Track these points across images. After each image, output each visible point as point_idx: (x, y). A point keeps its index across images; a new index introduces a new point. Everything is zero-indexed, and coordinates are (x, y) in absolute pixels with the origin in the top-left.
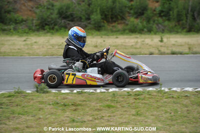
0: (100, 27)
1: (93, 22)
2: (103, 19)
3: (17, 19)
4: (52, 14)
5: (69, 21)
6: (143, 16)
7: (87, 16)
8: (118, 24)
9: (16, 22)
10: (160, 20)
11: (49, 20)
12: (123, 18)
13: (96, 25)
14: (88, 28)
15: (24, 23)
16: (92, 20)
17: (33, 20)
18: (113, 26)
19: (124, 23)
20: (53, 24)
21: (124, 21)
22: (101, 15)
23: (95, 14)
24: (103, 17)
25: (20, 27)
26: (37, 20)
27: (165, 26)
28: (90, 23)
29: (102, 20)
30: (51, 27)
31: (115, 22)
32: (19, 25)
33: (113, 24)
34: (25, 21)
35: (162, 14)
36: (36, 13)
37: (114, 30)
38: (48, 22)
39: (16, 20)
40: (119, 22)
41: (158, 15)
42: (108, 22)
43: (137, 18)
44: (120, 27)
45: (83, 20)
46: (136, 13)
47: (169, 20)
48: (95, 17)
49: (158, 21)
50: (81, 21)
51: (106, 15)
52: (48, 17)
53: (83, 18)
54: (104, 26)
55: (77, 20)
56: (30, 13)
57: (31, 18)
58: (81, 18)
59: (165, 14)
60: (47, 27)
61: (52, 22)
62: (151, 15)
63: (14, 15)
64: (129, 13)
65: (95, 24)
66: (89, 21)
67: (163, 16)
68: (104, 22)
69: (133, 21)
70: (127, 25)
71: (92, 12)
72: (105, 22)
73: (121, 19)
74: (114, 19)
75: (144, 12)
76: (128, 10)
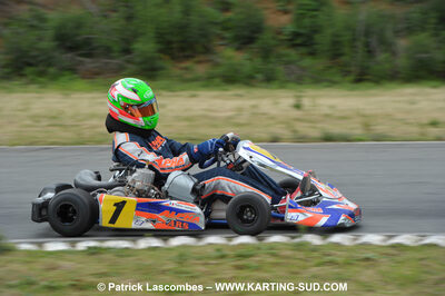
0: (155, 69)
1: (138, 60)
2: (160, 51)
4: (40, 39)
6: (252, 46)
8: (199, 62)
10: (293, 54)
11: (35, 53)
12: (207, 50)
16: (137, 53)
18: (186, 69)
19: (210, 61)
21: (210, 56)
22: (158, 43)
23: (142, 39)
24: (163, 46)
27: (303, 69)
28: (128, 62)
29: (162, 55)
30: (41, 68)
31: (188, 57)
35: (299, 41)
38: (34, 57)
40: (201, 58)
42: (174, 58)
43: (238, 49)
44: (201, 70)
45: (113, 55)
46: (237, 38)
47: (312, 54)
51: (168, 43)
52: (31, 46)
53: (116, 48)
54: (162, 68)
55: (101, 54)
58: (109, 49)
59: (303, 40)
60: (29, 70)
61: (42, 58)
62: (273, 42)
64: (223, 38)
65: (141, 63)
66: (128, 57)
68: (161, 59)
69: (231, 56)
70: (217, 65)
71: (136, 36)
72: (167, 58)
74: (187, 53)
75: (256, 35)
76: (219, 32)
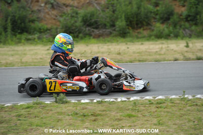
0: (125, 33)
1: (117, 29)
2: (128, 25)
3: (42, 28)
4: (76, 22)
5: (93, 28)
6: (169, 21)
7: (111, 23)
8: (144, 30)
9: (41, 31)
10: (187, 25)
11: (74, 28)
12: (148, 24)
13: (121, 32)
14: (112, 35)
15: (48, 31)
16: (117, 26)
17: (57, 29)
18: (138, 33)
19: (150, 29)
20: (77, 32)
21: (150, 27)
22: (126, 22)
23: (120, 20)
24: (128, 23)
25: (45, 36)
26: (61, 28)
27: (192, 31)
28: (114, 30)
29: (127, 27)
30: (76, 35)
31: (140, 28)
32: (43, 34)
33: (139, 31)
34: (49, 30)
35: (189, 19)
36: (60, 21)
37: (139, 36)
38: (73, 30)
39: (40, 29)
40: (145, 28)
41: (185, 20)
42: (133, 28)
43: (163, 23)
44: (146, 33)
45: (107, 27)
47: (196, 24)
48: (120, 24)
49: (184, 25)
50: (105, 28)
51: (131, 22)
52: (72, 25)
53: (108, 25)
54: (129, 33)
55: (102, 27)
56: (54, 21)
57: (55, 27)
58: (105, 25)
59: (191, 18)
61: (77, 30)
62: (178, 20)
63: (38, 25)
64: (155, 18)
65: (120, 30)
66: (114, 28)
67: (191, 20)
68: (128, 28)
69: (159, 26)
70: (153, 30)
71: (117, 19)
72: (130, 28)
73: (147, 25)
74: (140, 25)
75: (171, 17)
76: (154, 16)
